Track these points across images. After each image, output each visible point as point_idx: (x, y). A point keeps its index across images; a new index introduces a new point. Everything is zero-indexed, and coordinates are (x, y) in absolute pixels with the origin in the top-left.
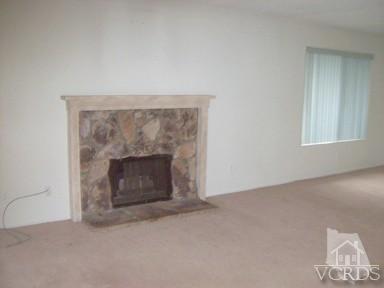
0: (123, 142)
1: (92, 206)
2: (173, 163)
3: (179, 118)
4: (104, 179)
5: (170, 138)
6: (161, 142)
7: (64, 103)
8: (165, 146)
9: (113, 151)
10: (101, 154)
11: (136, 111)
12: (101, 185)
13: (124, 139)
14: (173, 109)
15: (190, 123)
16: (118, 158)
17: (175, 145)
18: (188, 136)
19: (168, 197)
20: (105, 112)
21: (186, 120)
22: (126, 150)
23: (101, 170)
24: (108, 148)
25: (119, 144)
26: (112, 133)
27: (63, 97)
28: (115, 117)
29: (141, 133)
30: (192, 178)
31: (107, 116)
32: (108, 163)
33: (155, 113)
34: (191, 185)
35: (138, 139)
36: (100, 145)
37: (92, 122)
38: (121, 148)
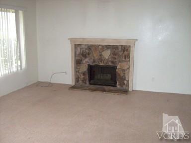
0: (93, 58)
1: (80, 82)
2: (117, 70)
3: (120, 50)
4: (85, 72)
5: (115, 59)
6: (110, 60)
7: (69, 41)
8: (112, 62)
9: (88, 61)
10: (84, 62)
11: (99, 45)
12: (84, 74)
13: (94, 57)
14: (117, 46)
15: (126, 53)
16: (91, 64)
17: (117, 62)
18: (125, 58)
19: (115, 86)
20: (85, 45)
21: (124, 51)
22: (94, 61)
23: (84, 68)
24: (87, 60)
25: (91, 58)
26: (89, 54)
27: (69, 39)
28: (90, 47)
29: (101, 55)
30: (127, 79)
31: (86, 47)
32: (87, 66)
33: (108, 47)
34: (125, 82)
35: (100, 57)
36: (84, 58)
37: (81, 49)
38: (92, 60)
